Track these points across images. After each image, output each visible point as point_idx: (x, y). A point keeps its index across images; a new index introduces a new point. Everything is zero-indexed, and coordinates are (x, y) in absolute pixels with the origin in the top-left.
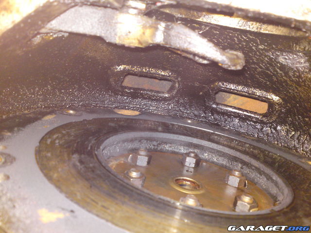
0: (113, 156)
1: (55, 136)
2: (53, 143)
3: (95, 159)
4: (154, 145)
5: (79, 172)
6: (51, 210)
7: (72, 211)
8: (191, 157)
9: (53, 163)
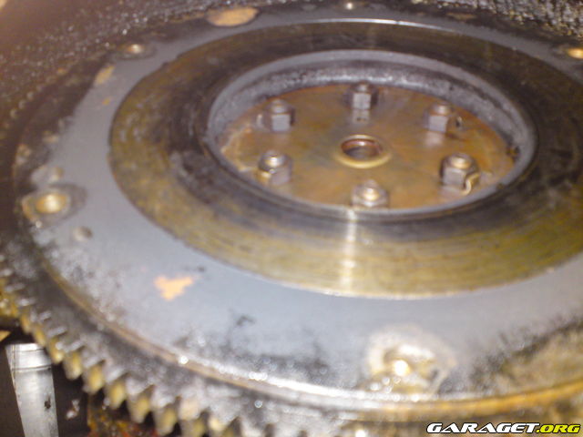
0: (230, 122)
1: (129, 121)
2: (130, 137)
3: (206, 154)
4: (295, 79)
5: (190, 190)
6: (171, 276)
7: (202, 270)
8: (361, 92)
9: (145, 182)
